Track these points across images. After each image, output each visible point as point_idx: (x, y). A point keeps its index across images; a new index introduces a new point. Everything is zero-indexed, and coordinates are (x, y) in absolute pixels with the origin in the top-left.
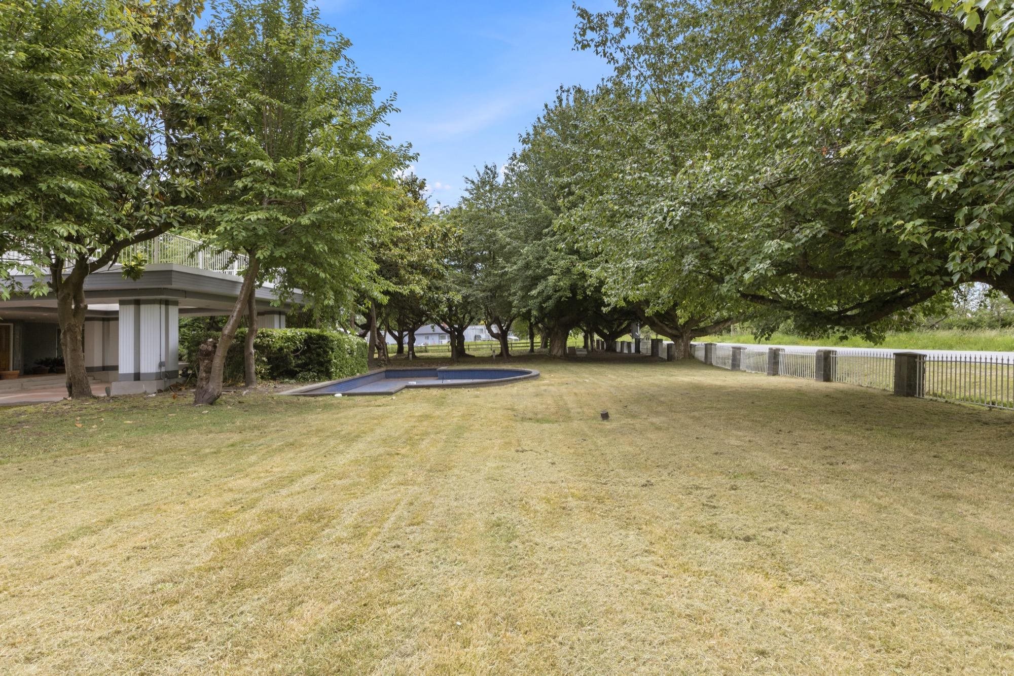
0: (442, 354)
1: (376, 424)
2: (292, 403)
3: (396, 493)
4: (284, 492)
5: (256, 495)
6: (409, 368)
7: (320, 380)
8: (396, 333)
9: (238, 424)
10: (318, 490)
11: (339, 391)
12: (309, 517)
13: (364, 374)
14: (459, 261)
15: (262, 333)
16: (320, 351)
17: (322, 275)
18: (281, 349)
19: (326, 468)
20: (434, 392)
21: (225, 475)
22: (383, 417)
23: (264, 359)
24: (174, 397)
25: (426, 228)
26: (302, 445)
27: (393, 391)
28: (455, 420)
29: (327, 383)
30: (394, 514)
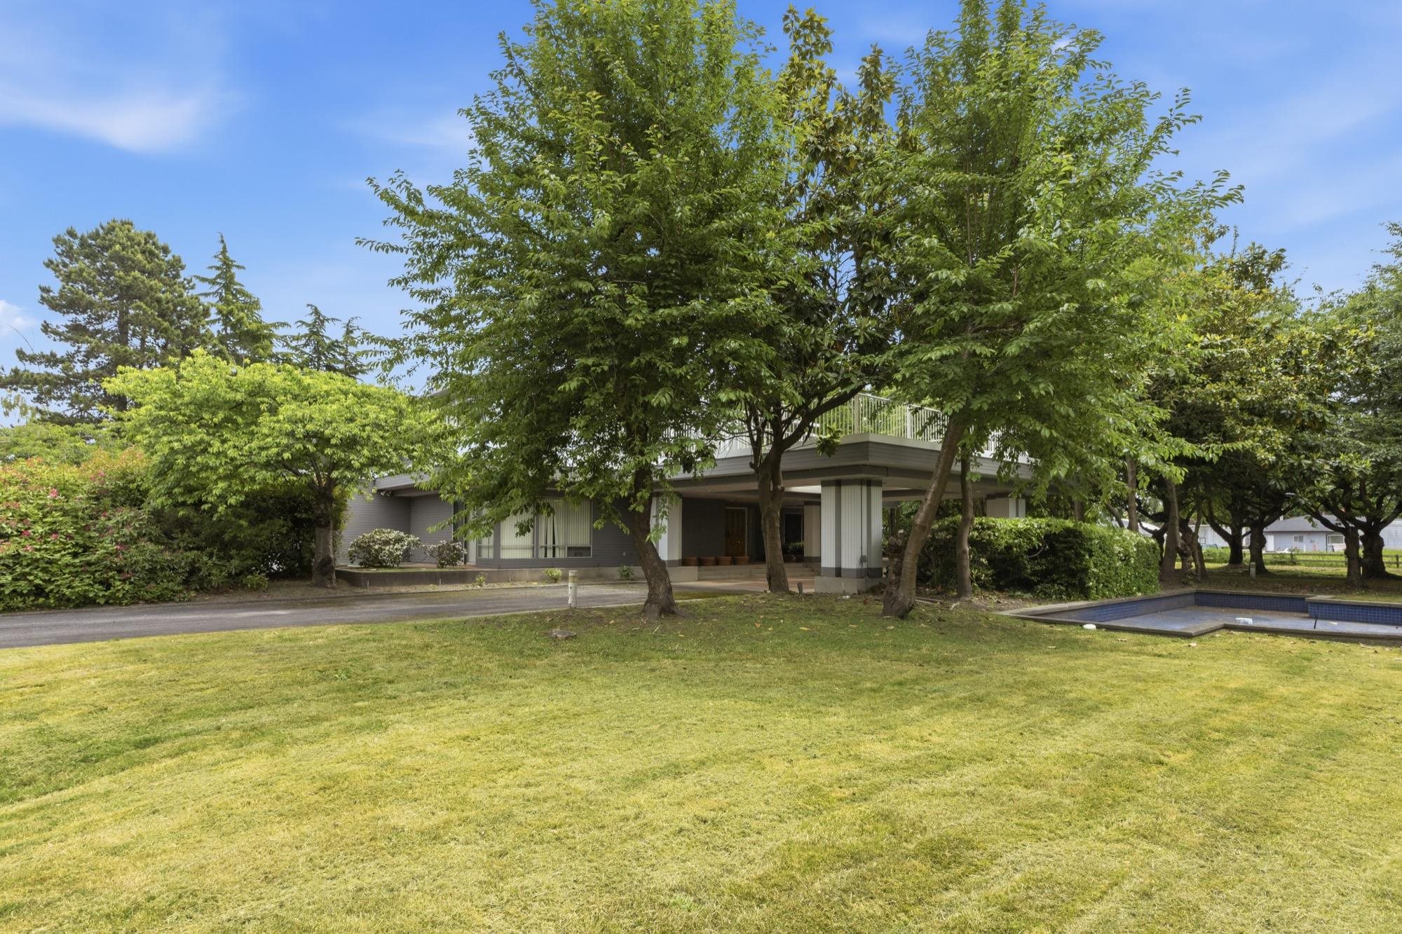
0: (1329, 571)
1: (1139, 692)
2: (1012, 629)
3: (1121, 854)
4: (924, 785)
5: (882, 778)
6: (1244, 592)
7: (1069, 598)
8: (1229, 530)
9: (924, 651)
10: (977, 799)
11: (1091, 620)
12: (936, 854)
13: (1150, 594)
14: (1370, 395)
15: (981, 524)
16: (1070, 553)
17: (1046, 433)
18: (1009, 548)
19: (1013, 756)
20: (1287, 643)
21: (865, 729)
22: (1158, 678)
23: (983, 560)
24: (865, 603)
25: (1282, 337)
26: (994, 704)
27: (1193, 632)
28: (1323, 713)
29: (1082, 603)
30: (1099, 907)
